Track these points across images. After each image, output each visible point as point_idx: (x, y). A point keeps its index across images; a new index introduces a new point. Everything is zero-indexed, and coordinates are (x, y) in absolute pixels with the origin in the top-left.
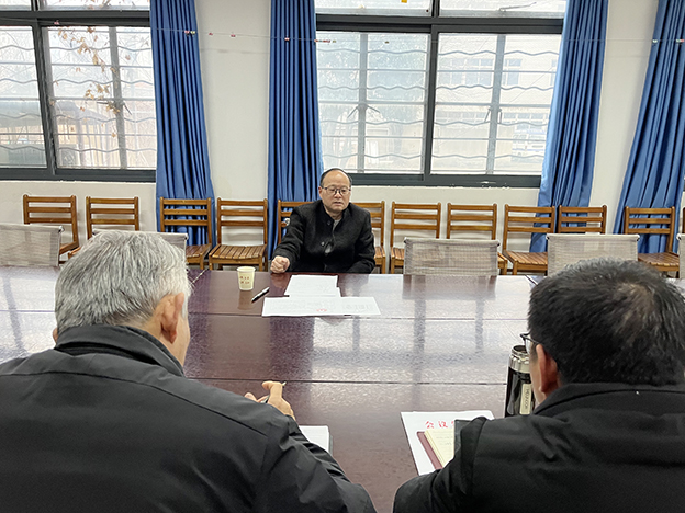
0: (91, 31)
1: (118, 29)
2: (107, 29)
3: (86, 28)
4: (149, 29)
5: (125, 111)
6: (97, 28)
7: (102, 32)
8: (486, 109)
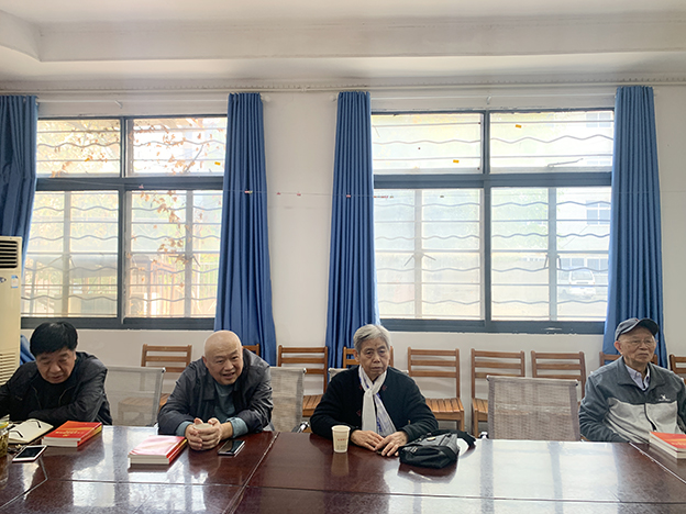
0: (171, 194)
1: (194, 192)
2: (185, 192)
3: (166, 192)
4: (221, 192)
5: (194, 263)
6: (177, 192)
7: (181, 195)
8: (543, 256)
